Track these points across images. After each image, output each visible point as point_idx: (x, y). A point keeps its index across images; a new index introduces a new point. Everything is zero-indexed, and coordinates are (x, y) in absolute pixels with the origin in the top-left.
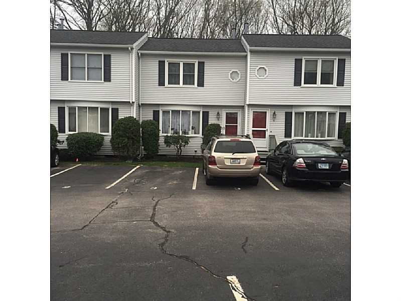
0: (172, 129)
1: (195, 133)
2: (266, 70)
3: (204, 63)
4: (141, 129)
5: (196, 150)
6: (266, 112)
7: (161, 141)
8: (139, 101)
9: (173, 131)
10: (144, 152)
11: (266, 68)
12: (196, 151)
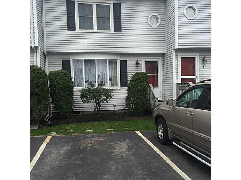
0: (86, 82)
1: (113, 85)
2: (194, 10)
3: (120, 5)
4: (49, 83)
5: (115, 104)
6: (195, 58)
7: (77, 95)
8: (44, 49)
9: (87, 84)
10: (53, 111)
11: (196, 8)
12: (115, 106)
